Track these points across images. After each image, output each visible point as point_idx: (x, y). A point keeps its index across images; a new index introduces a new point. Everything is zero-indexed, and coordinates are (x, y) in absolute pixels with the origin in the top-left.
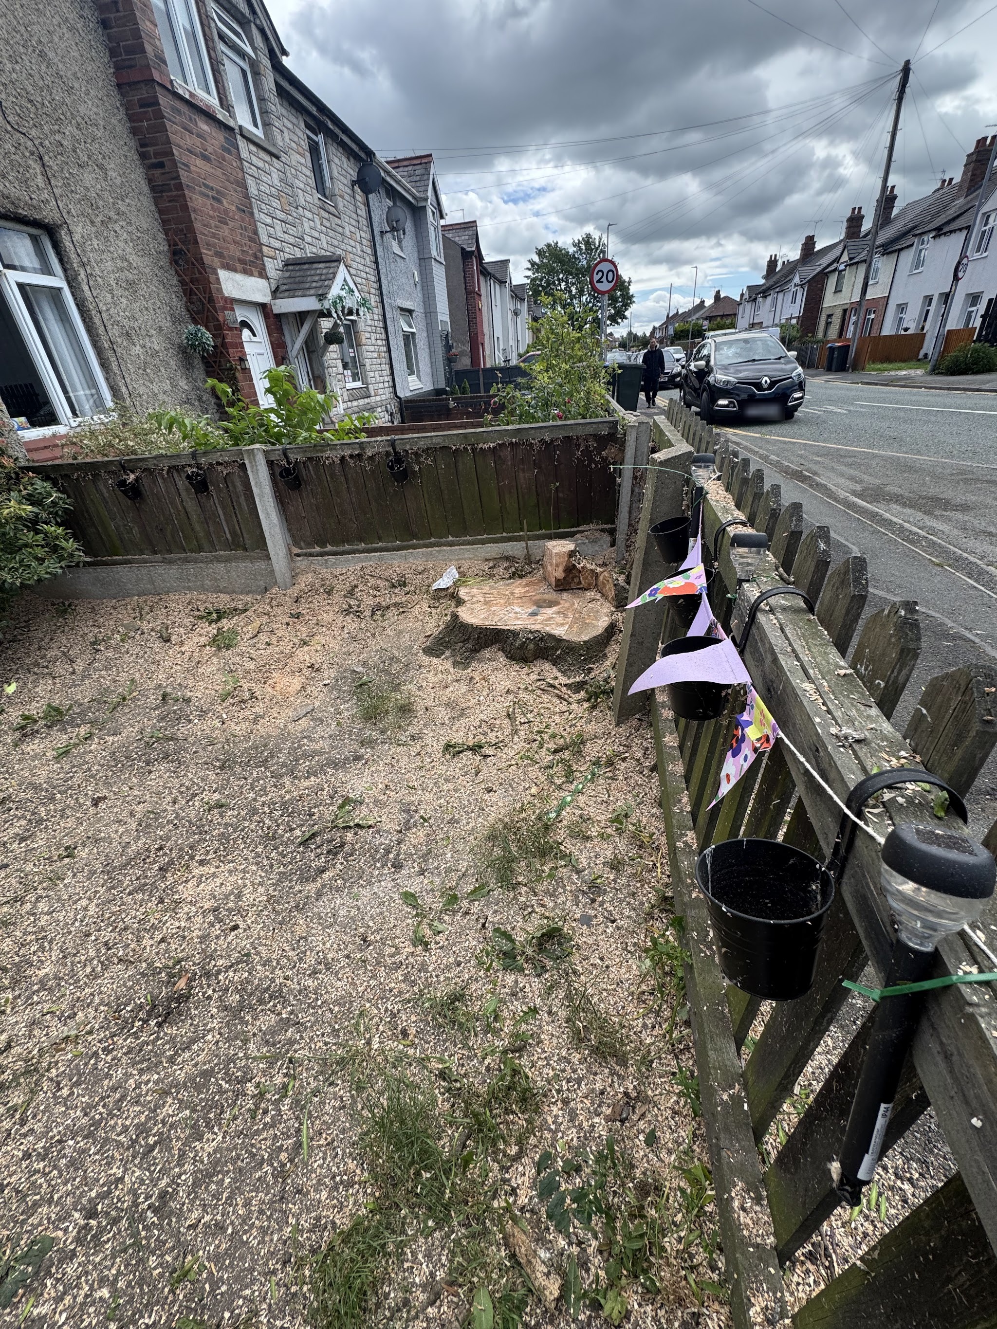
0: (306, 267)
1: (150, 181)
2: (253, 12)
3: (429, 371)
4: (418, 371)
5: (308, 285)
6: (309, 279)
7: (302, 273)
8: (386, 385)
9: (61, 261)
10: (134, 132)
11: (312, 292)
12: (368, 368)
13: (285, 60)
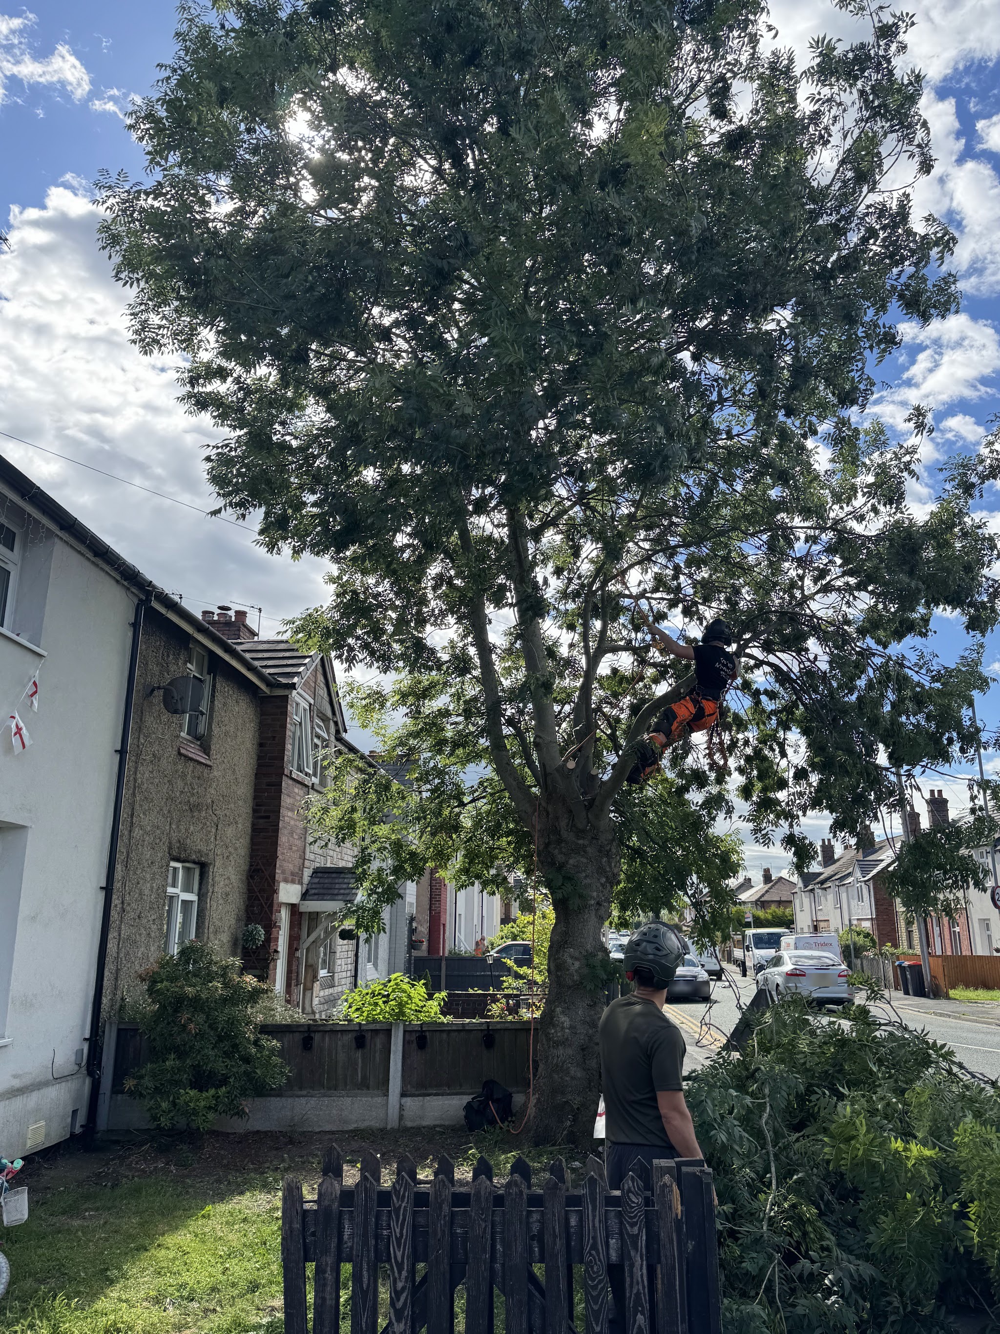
0: (334, 875)
1: (253, 825)
2: (334, 713)
3: (386, 958)
4: (376, 958)
5: (336, 892)
6: (337, 886)
7: (330, 880)
8: (349, 974)
9: (200, 884)
10: (255, 798)
11: (340, 897)
12: (338, 955)
13: (344, 735)
